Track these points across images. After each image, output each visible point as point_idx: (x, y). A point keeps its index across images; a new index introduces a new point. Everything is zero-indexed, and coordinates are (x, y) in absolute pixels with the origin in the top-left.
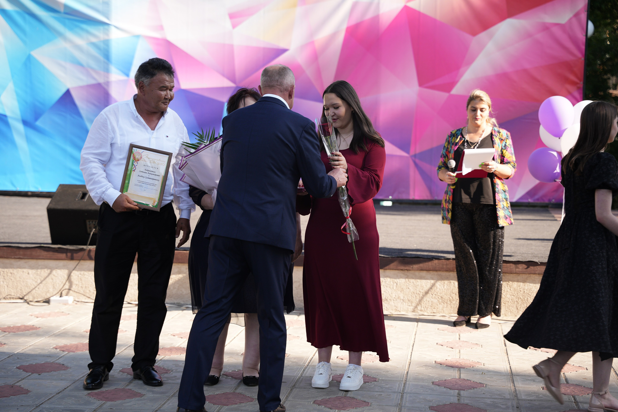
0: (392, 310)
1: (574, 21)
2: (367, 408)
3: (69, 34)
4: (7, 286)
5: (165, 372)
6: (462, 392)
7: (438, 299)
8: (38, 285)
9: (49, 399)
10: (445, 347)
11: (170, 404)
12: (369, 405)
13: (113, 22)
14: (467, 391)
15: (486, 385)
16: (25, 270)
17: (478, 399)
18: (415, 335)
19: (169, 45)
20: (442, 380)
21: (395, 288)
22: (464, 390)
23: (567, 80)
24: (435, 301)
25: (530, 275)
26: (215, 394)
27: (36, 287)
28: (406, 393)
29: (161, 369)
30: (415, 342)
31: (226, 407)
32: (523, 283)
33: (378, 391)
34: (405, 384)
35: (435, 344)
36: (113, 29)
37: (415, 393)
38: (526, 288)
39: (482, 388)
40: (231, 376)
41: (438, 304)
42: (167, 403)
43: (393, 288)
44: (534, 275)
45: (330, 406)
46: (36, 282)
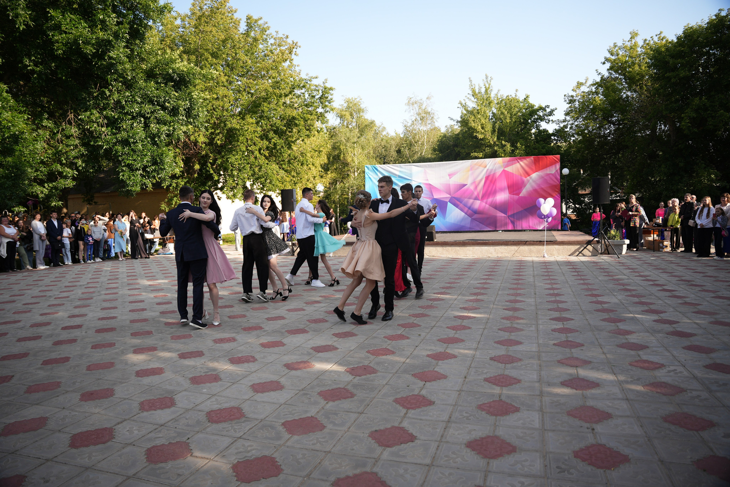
1: (556, 172)
13: (413, 179)
19: (430, 185)
23: (555, 191)
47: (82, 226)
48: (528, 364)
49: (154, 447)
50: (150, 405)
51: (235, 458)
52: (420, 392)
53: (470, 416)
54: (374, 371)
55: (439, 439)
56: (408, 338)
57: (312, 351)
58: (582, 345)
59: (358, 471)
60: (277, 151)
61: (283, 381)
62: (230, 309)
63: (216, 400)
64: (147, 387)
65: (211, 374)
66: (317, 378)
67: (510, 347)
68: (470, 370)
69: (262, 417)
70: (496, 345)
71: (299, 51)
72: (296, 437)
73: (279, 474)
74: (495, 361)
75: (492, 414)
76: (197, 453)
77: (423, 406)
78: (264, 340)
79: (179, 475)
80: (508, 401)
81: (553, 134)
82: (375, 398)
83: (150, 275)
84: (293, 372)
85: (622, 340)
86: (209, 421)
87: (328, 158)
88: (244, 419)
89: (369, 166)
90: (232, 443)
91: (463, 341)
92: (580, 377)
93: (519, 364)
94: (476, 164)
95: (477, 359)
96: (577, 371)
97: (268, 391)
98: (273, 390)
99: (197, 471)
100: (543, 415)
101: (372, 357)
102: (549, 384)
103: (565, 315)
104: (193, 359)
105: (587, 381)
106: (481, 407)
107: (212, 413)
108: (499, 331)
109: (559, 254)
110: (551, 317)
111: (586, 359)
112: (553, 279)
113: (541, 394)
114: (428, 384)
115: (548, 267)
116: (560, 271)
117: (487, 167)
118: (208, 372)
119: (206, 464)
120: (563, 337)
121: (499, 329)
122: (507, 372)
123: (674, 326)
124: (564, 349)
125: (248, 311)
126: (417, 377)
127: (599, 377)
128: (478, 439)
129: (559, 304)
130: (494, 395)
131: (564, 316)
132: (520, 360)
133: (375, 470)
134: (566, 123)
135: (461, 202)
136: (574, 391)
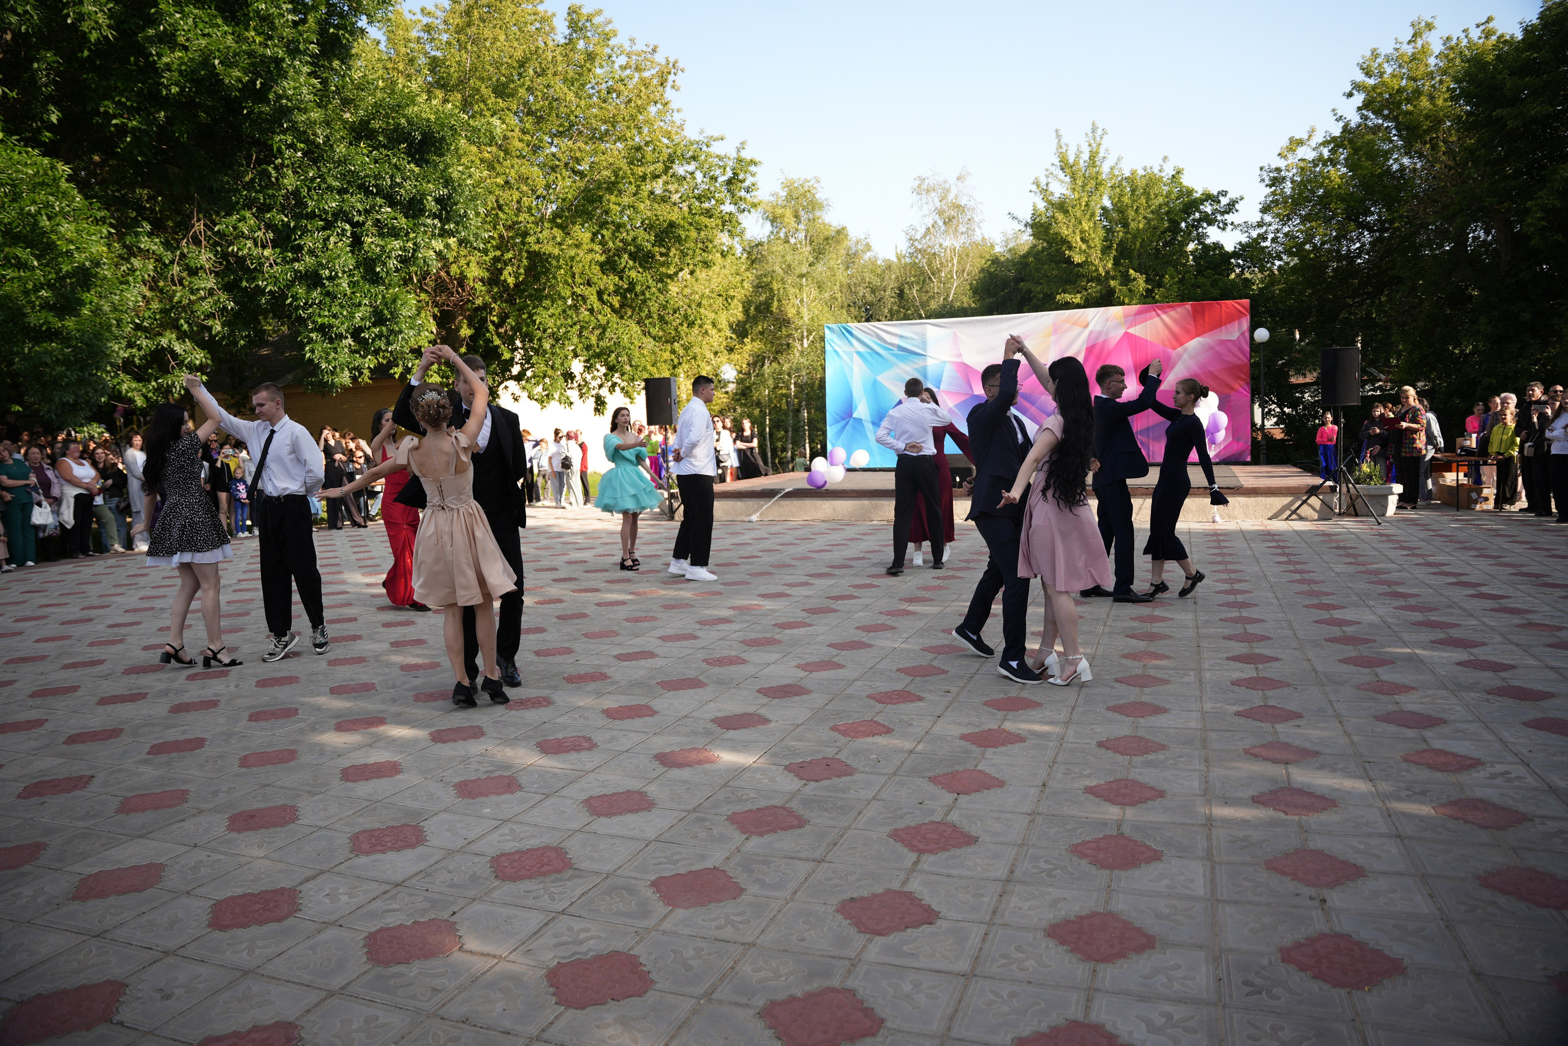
1: (1241, 338)
3: (901, 364)
13: (929, 354)
19: (966, 366)
23: (1239, 378)
36: (929, 359)
47: (225, 460)
48: (1181, 757)
49: (382, 930)
50: (373, 841)
51: (551, 955)
52: (946, 815)
53: (1055, 869)
54: (847, 770)
55: (987, 919)
56: (920, 699)
57: (713, 727)
58: (1299, 716)
59: (815, 986)
60: (636, 295)
61: (652, 790)
62: (538, 635)
63: (511, 830)
64: (366, 803)
65: (501, 776)
66: (726, 785)
67: (1141, 720)
68: (1055, 768)
69: (608, 867)
70: (1110, 714)
71: (680, 79)
72: (680, 913)
73: (646, 992)
74: (1108, 748)
75: (1103, 865)
76: (471, 944)
77: (954, 846)
78: (611, 703)
79: (435, 990)
80: (1138, 837)
81: (1235, 254)
82: (849, 827)
83: (369, 562)
84: (675, 773)
85: (1386, 704)
86: (497, 877)
87: (746, 311)
88: (570, 872)
89: (834, 326)
90: (546, 924)
91: (1037, 705)
92: (1294, 785)
93: (1161, 757)
94: (1065, 321)
95: (1070, 745)
96: (1287, 772)
97: (621, 813)
98: (631, 811)
99: (473, 981)
100: (1213, 868)
101: (842, 740)
102: (1227, 802)
103: (1260, 649)
104: (461, 742)
105: (1310, 794)
106: (1077, 850)
107: (503, 859)
108: (1118, 685)
109: (1246, 515)
110: (1230, 654)
111: (1308, 745)
112: (1235, 571)
113: (1210, 822)
114: (963, 799)
115: (1222, 544)
116: (1249, 553)
117: (1090, 327)
118: (493, 771)
119: (491, 968)
120: (1256, 698)
121: (1117, 680)
122: (1134, 774)
123: (1504, 674)
124: (1259, 724)
125: (576, 639)
126: (940, 784)
127: (1337, 786)
128: (1072, 918)
129: (1247, 626)
130: (1106, 824)
131: (1258, 651)
132: (1163, 747)
133: (850, 984)
134: (1263, 230)
135: (1033, 403)
136: (1282, 815)
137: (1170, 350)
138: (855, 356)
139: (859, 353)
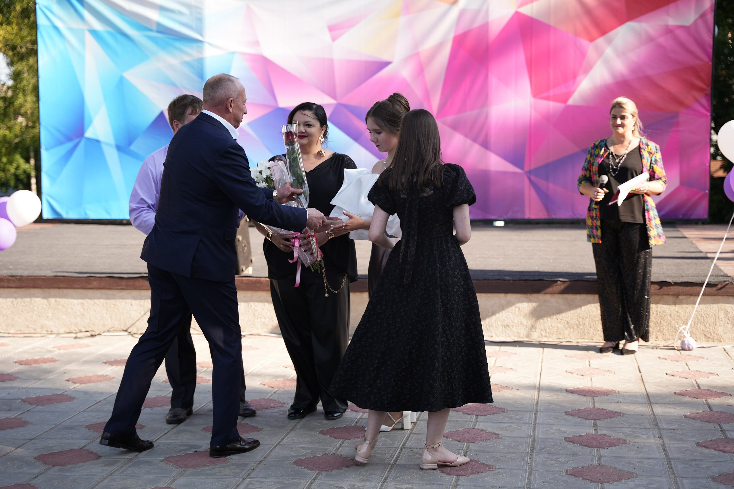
0: (515, 336)
1: (700, 22)
2: (498, 440)
3: (161, 54)
4: (111, 318)
5: (281, 405)
6: (598, 422)
7: (564, 324)
8: (142, 316)
9: (164, 435)
10: (575, 374)
11: (290, 439)
12: (500, 437)
13: (206, 38)
14: (603, 420)
15: (623, 414)
16: (128, 301)
17: (616, 429)
18: (542, 362)
19: (266, 62)
20: (575, 410)
21: (517, 313)
22: (600, 420)
23: (693, 87)
24: (561, 326)
25: (663, 296)
26: (336, 427)
27: (139, 319)
28: (538, 424)
29: (276, 402)
30: (543, 370)
31: (349, 441)
32: (656, 304)
33: (508, 423)
34: (536, 414)
35: (564, 372)
36: (207, 47)
37: (548, 424)
38: (659, 310)
39: (620, 417)
40: (350, 409)
41: (564, 329)
42: (286, 438)
43: (515, 313)
44: (667, 297)
45: (458, 439)
46: (140, 313)
137: (584, 42)
138: (89, 38)
139: (94, 33)
